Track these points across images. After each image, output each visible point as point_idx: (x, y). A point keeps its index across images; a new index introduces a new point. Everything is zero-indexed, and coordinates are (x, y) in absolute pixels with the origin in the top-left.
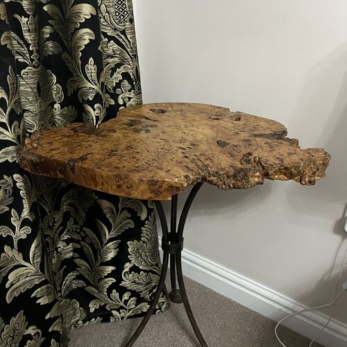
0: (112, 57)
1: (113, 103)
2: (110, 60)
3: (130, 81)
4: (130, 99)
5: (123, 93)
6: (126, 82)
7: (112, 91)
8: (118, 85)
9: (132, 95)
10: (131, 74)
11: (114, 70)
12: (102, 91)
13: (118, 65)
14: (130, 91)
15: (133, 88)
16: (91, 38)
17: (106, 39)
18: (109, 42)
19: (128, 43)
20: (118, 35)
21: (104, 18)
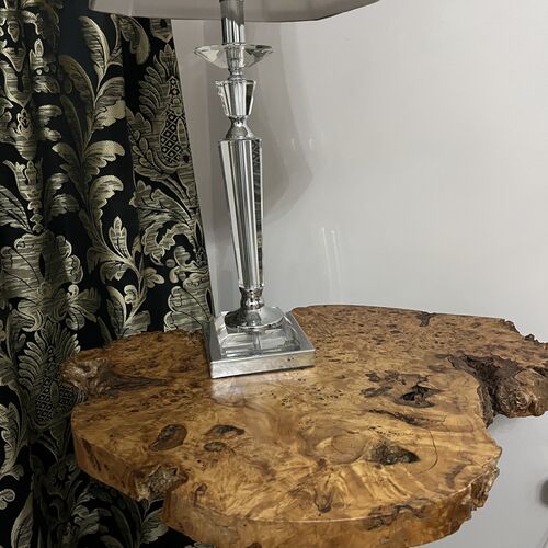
0: (159, 212)
1: (161, 280)
2: (156, 217)
3: (188, 248)
4: (188, 274)
5: (177, 265)
6: (182, 250)
7: (160, 263)
8: (170, 254)
9: (192, 267)
10: (189, 237)
11: (162, 232)
12: (137, 265)
13: (169, 225)
14: (188, 262)
15: (193, 257)
16: (117, 188)
17: (149, 187)
18: (153, 191)
19: (182, 191)
20: (166, 180)
21: (145, 157)
